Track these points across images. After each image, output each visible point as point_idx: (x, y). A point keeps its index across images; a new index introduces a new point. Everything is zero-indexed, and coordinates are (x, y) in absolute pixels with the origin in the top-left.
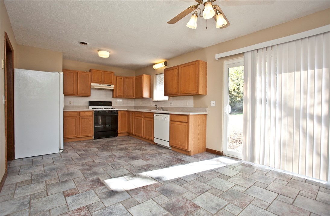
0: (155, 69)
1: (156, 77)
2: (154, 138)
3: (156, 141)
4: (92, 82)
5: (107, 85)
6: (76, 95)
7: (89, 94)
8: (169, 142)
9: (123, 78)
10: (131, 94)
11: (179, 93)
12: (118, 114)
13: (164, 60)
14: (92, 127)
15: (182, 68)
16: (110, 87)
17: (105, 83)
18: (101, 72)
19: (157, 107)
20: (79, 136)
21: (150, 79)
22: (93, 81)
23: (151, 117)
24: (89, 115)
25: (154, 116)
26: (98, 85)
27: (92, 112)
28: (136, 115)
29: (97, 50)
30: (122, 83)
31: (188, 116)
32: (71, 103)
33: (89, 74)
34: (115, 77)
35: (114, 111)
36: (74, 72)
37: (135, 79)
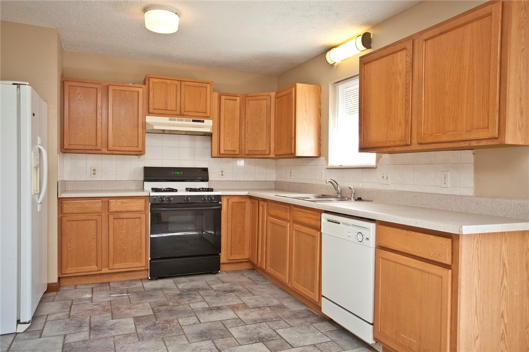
0: (332, 65)
1: (335, 91)
2: (321, 296)
3: (327, 309)
4: (150, 113)
5: (193, 121)
6: (104, 150)
7: (140, 149)
8: (371, 327)
9: (238, 99)
10: (262, 147)
11: (415, 141)
12: (221, 205)
13: (362, 30)
14: (144, 245)
15: (429, 41)
16: (203, 127)
17: (185, 113)
18: (173, 82)
19: (336, 189)
20: (105, 270)
21: (320, 98)
22: (151, 110)
23: (313, 222)
24: (135, 209)
25: (323, 220)
26: (165, 120)
27: (143, 201)
28: (272, 212)
29: (138, 9)
30: (237, 113)
31: (453, 238)
32: (94, 174)
33: (140, 90)
34: (216, 95)
35: (209, 196)
36: (97, 86)
37: (273, 100)
